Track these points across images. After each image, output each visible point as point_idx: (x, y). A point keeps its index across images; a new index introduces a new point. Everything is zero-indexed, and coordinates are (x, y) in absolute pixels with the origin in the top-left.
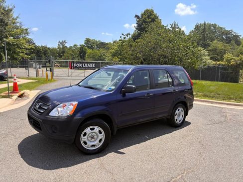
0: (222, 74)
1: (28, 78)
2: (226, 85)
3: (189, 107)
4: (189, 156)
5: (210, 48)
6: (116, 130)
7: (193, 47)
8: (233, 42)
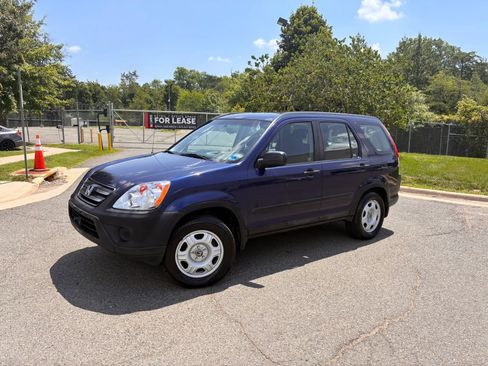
0: (454, 140)
1: (63, 145)
2: (462, 161)
3: (390, 199)
4: (393, 292)
5: (429, 88)
6: (245, 240)
7: (397, 84)
8: (476, 76)
